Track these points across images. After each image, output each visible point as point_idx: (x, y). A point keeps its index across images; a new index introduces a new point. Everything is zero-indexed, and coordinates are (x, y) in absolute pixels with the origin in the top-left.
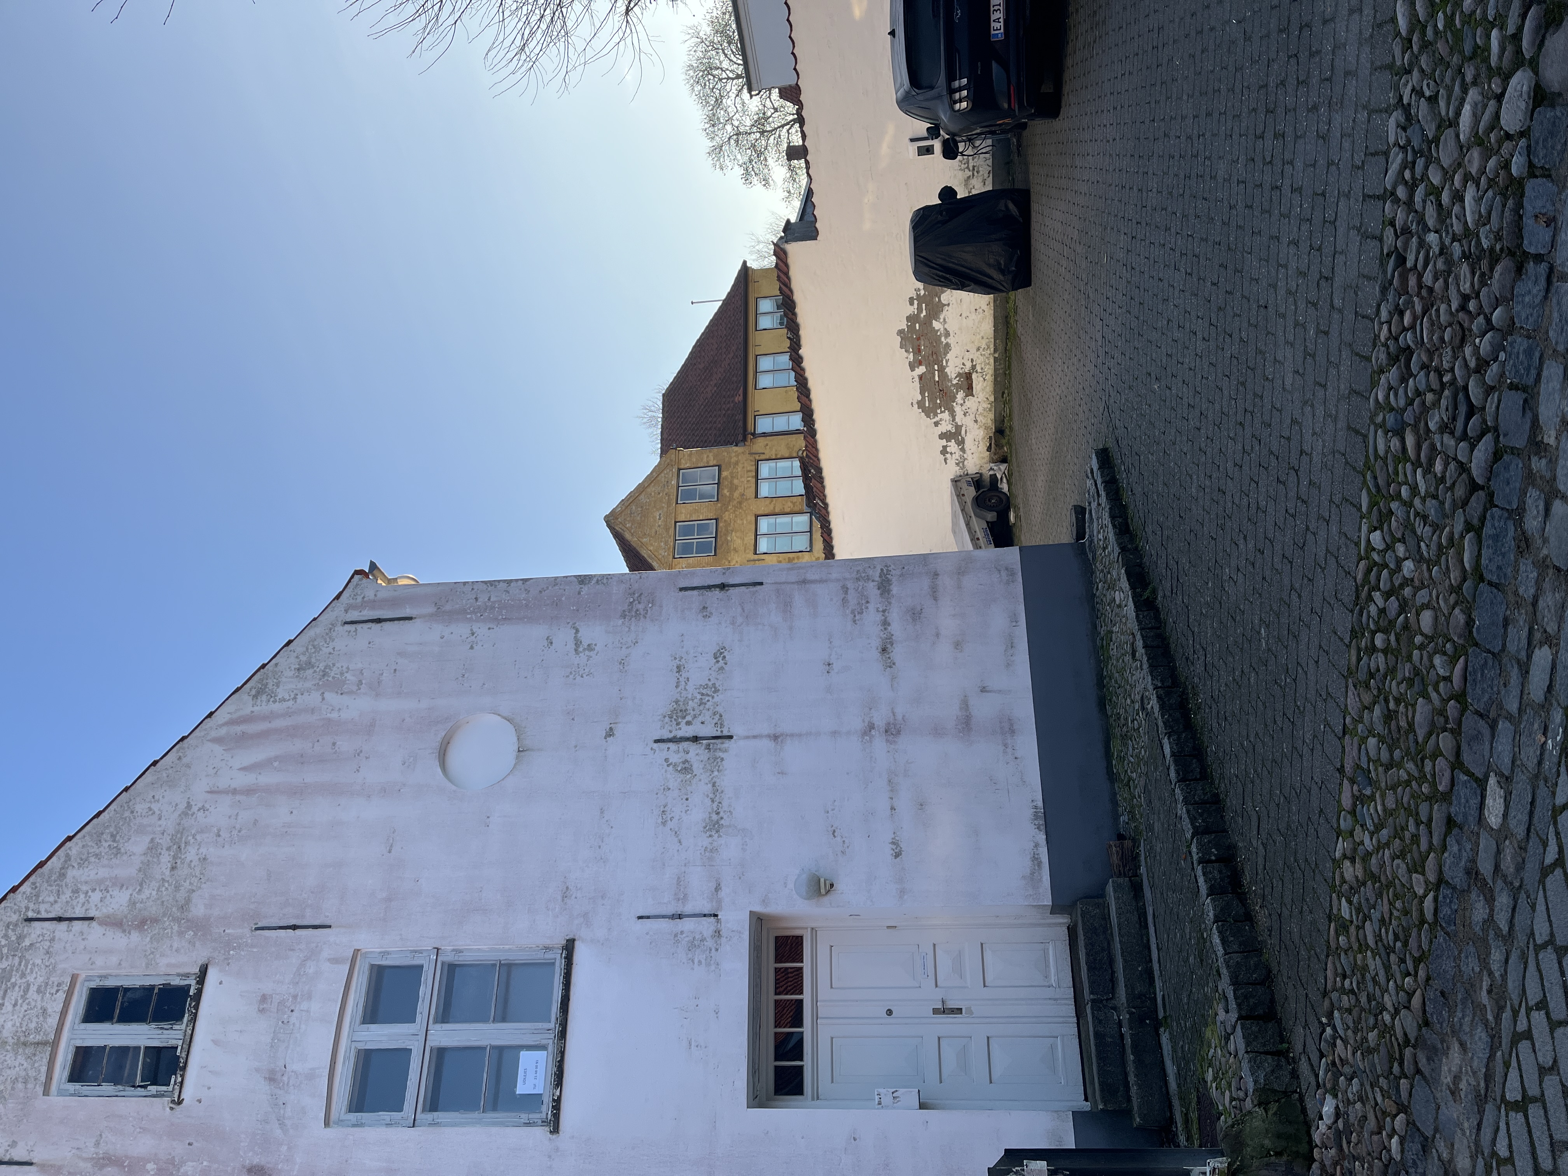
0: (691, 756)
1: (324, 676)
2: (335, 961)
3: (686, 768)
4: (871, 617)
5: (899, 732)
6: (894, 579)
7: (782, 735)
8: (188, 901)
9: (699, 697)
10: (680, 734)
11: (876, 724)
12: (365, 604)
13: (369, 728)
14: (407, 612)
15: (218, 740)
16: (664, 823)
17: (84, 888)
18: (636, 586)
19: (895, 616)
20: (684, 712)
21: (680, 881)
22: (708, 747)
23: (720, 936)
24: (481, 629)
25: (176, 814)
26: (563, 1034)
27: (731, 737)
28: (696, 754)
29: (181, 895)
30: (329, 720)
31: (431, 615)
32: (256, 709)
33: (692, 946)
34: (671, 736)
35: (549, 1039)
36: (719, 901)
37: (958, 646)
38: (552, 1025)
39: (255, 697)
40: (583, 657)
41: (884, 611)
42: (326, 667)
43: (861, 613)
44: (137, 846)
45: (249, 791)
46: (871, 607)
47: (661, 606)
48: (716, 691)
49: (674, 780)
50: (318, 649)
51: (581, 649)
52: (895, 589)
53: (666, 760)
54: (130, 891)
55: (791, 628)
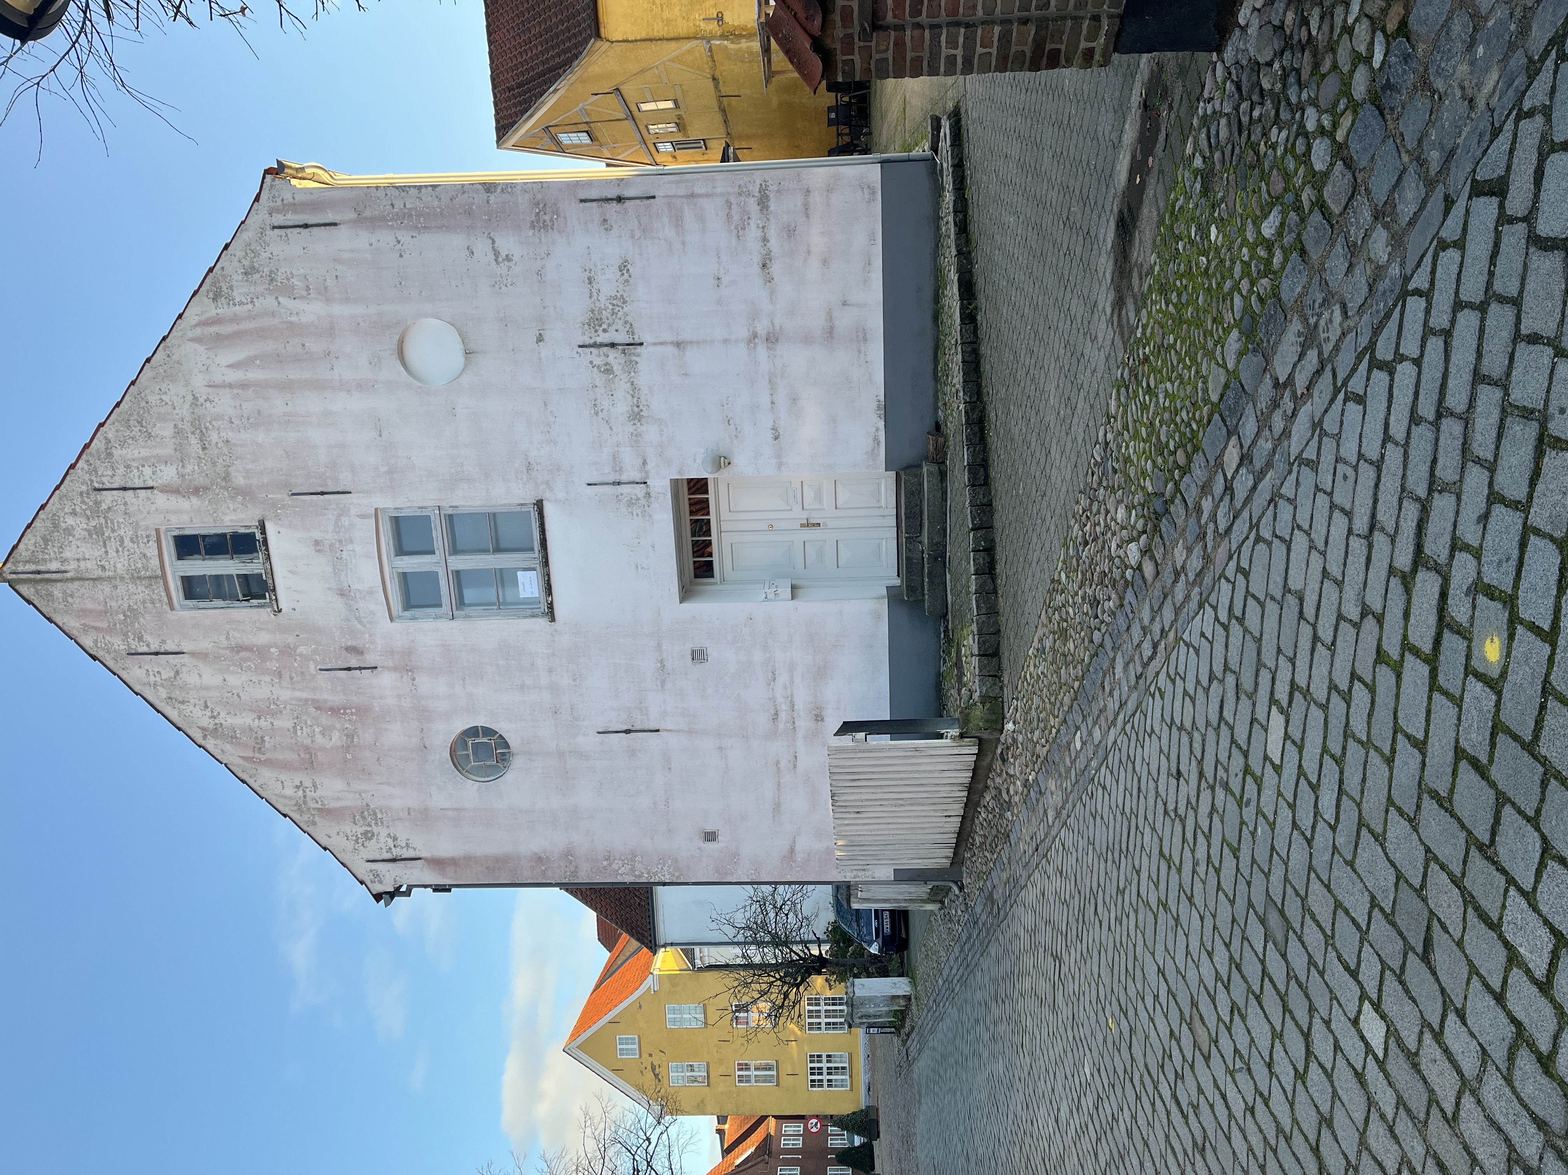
0: (611, 359)
1: (272, 280)
2: (363, 516)
3: (608, 370)
4: (753, 233)
5: (777, 340)
6: (772, 195)
7: (683, 342)
8: (228, 474)
9: (611, 307)
10: (599, 340)
11: (759, 332)
12: (286, 208)
13: (330, 330)
14: (330, 217)
15: (197, 340)
16: (597, 414)
17: (134, 464)
18: (539, 196)
19: (773, 233)
20: (600, 320)
21: (615, 457)
22: (624, 352)
23: (650, 497)
24: (405, 237)
25: (187, 406)
26: (546, 563)
27: (641, 344)
28: (614, 357)
29: (220, 469)
30: (291, 323)
31: (355, 221)
32: (218, 311)
33: (630, 504)
34: (591, 342)
35: (537, 564)
36: (647, 473)
37: (825, 262)
38: (536, 555)
39: (215, 299)
40: (503, 267)
41: (763, 227)
42: (271, 272)
43: (744, 229)
44: (165, 430)
45: (244, 386)
46: (753, 223)
47: (565, 218)
48: (625, 302)
49: (600, 379)
50: (257, 254)
51: (500, 260)
52: (773, 206)
53: (591, 362)
54: (175, 467)
55: (683, 243)
